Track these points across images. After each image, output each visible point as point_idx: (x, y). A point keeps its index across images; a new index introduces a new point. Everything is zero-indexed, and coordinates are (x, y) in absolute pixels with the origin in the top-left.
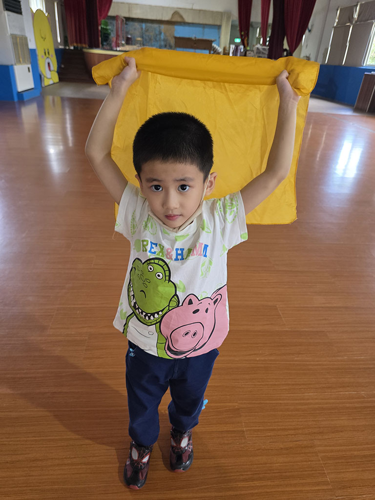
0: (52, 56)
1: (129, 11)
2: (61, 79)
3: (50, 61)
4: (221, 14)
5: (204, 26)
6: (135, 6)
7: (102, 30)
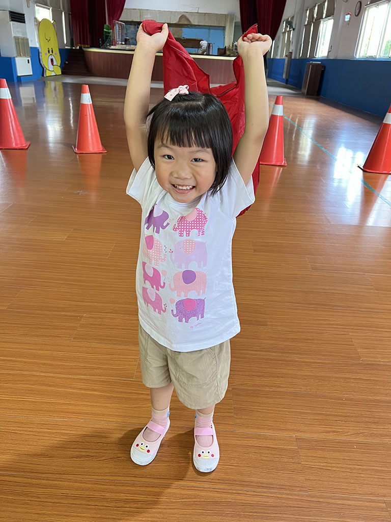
0: (56, 54)
1: (140, 16)
2: (63, 73)
3: (53, 57)
4: (226, 16)
5: (209, 27)
6: (146, 11)
7: (104, 33)
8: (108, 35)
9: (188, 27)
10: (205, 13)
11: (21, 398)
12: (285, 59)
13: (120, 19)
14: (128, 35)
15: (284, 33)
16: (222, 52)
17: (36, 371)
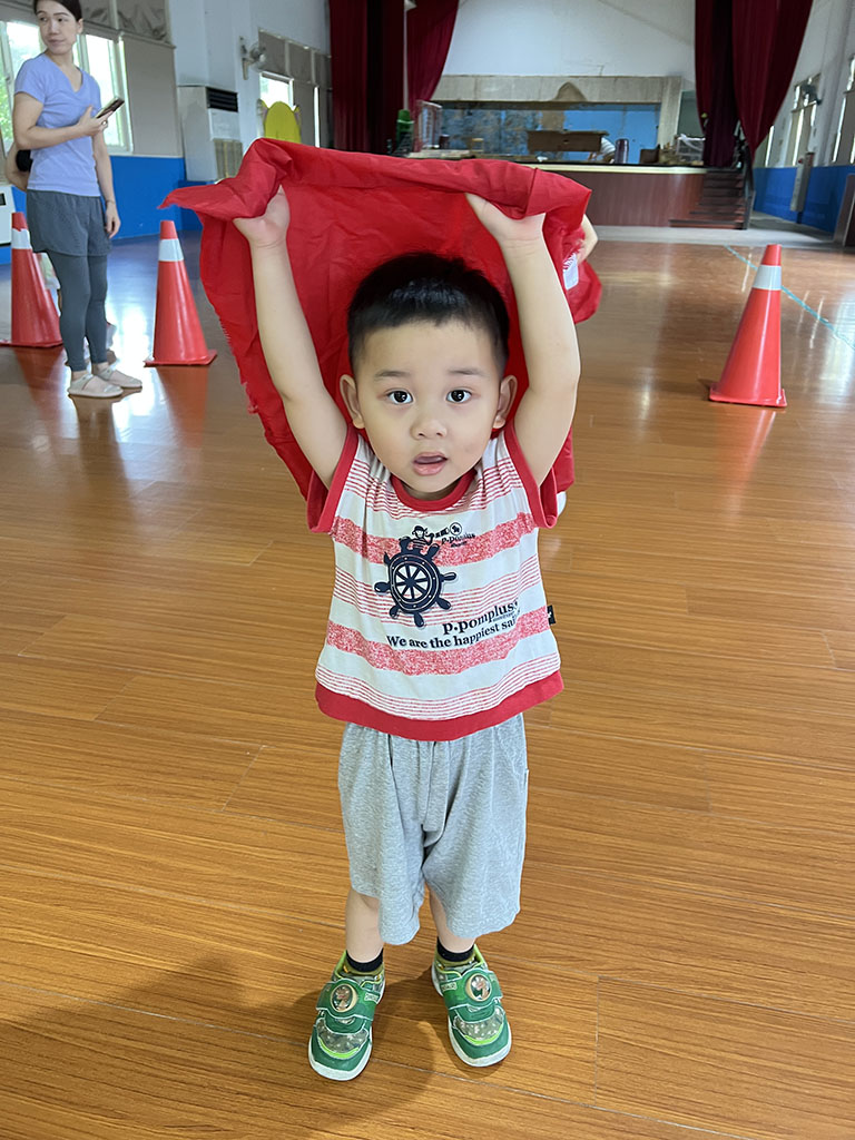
1: (476, 89)
5: (624, 106)
6: (488, 79)
7: (398, 128)
8: (404, 130)
9: (578, 109)
10: (616, 78)
11: (80, 947)
12: (795, 169)
13: (433, 98)
14: (449, 129)
15: (796, 112)
16: (651, 158)
17: (128, 880)
